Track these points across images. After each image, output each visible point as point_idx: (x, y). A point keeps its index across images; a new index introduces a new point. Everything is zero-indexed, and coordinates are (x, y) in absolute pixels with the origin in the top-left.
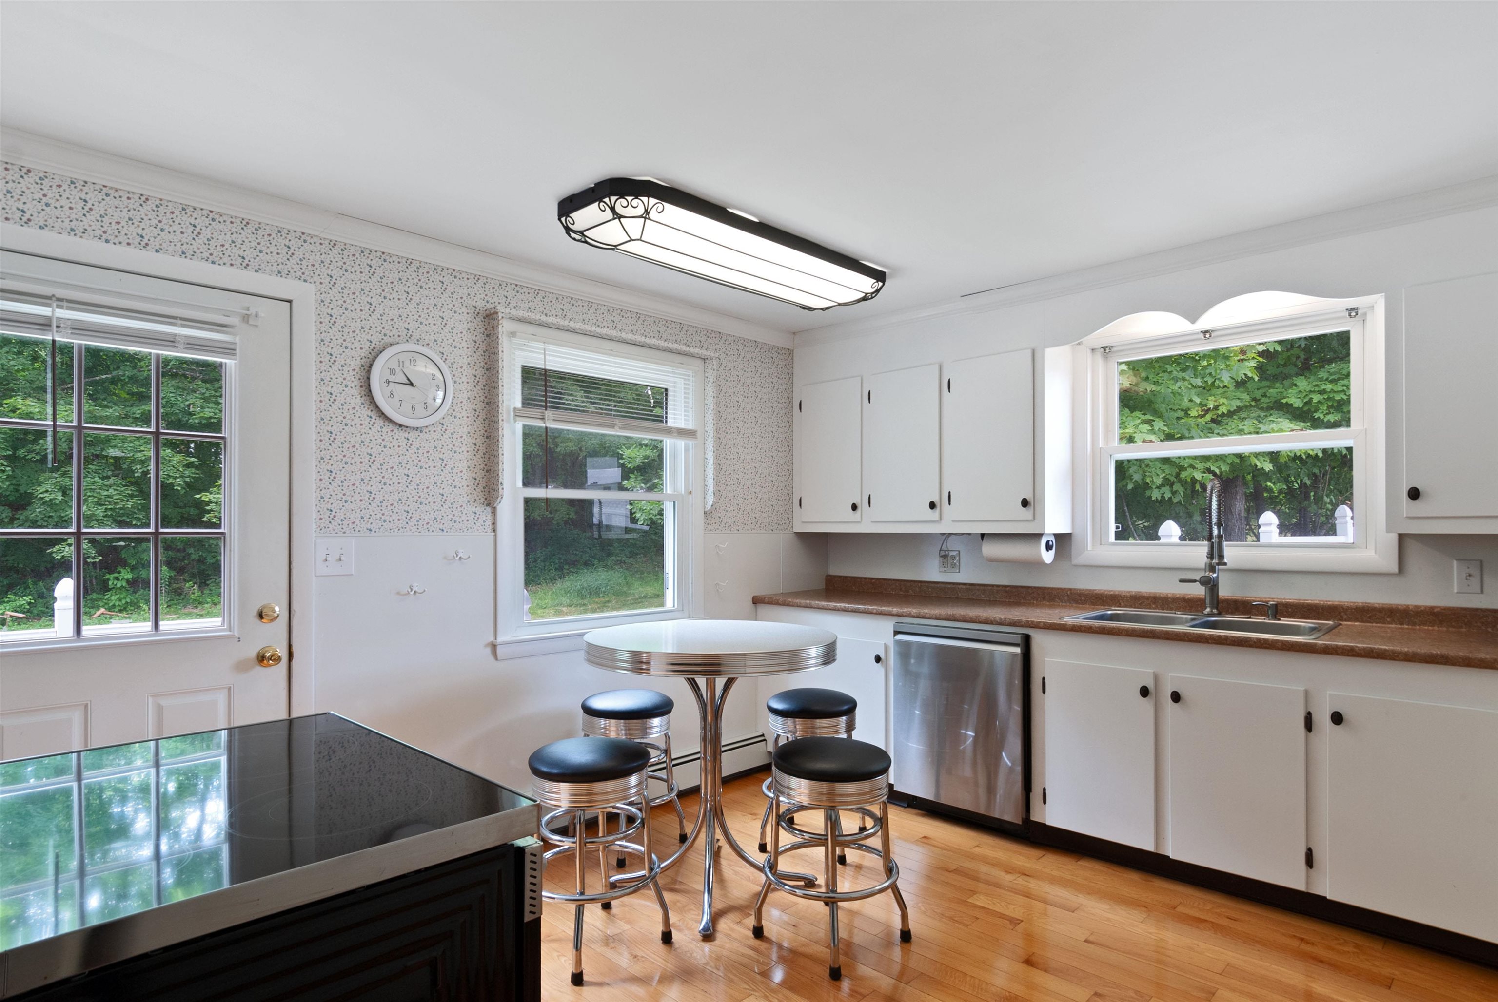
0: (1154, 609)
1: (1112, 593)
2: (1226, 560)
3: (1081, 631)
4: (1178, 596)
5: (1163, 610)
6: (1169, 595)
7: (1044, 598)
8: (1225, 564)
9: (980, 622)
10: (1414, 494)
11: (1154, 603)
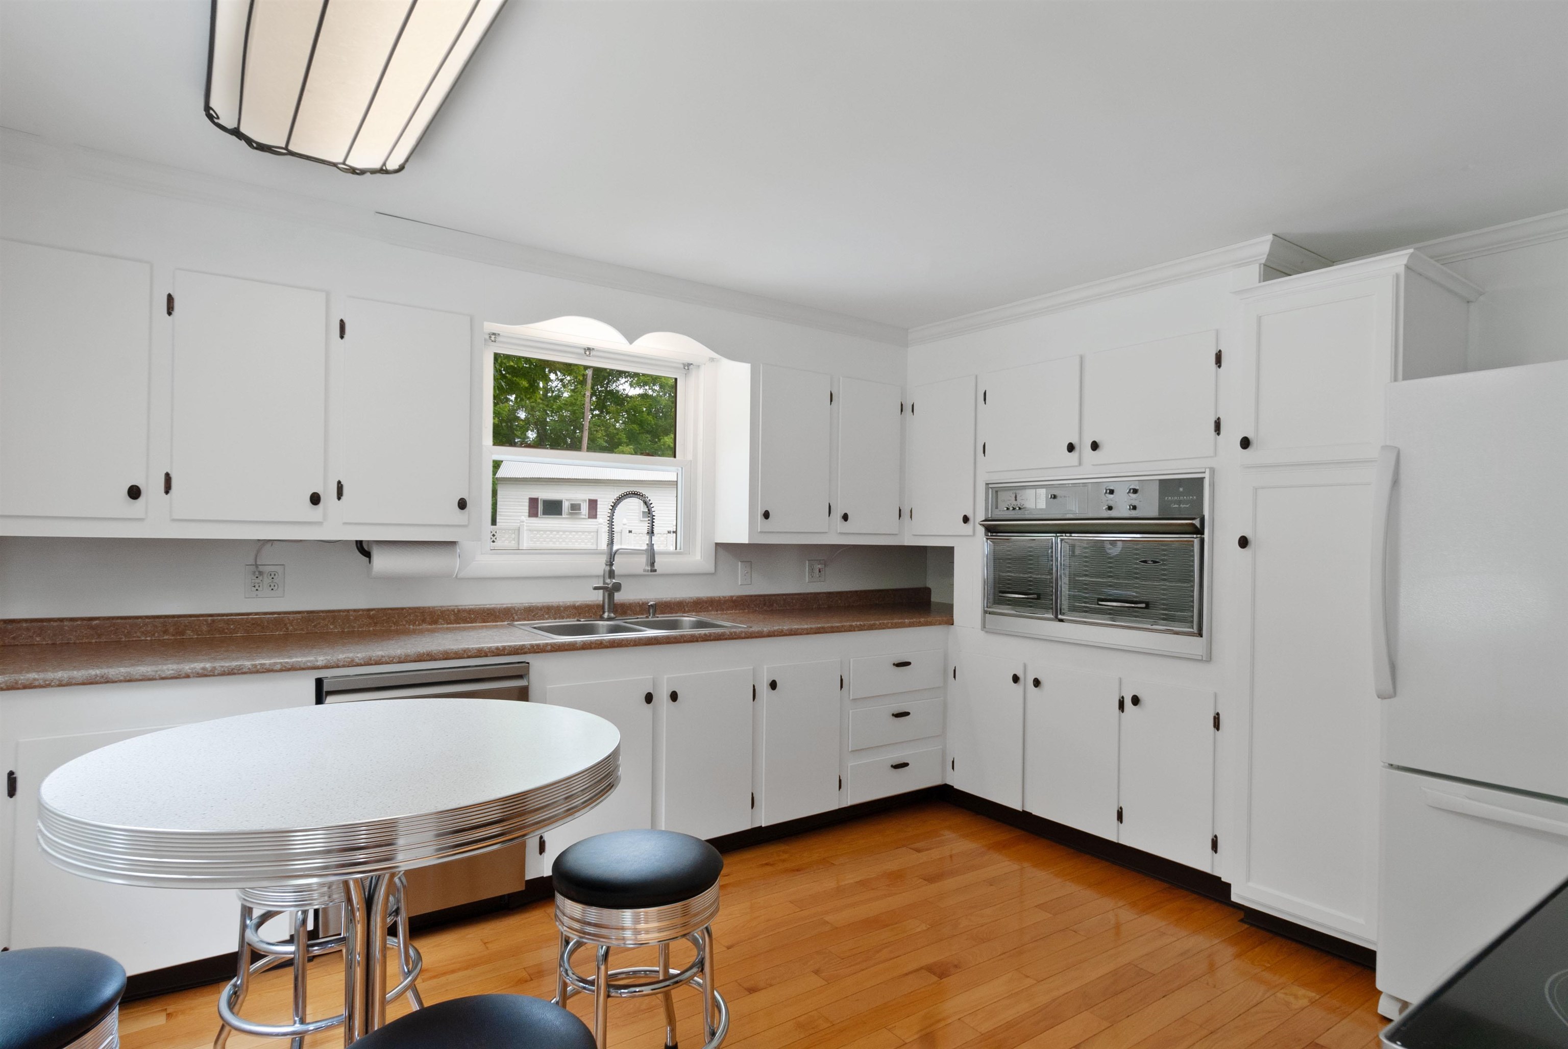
0: (547, 619)
1: (505, 606)
2: (656, 568)
3: (591, 648)
4: (569, 604)
5: (555, 619)
6: (561, 604)
7: (424, 621)
8: (655, 571)
9: (469, 657)
10: (766, 515)
11: (547, 613)
